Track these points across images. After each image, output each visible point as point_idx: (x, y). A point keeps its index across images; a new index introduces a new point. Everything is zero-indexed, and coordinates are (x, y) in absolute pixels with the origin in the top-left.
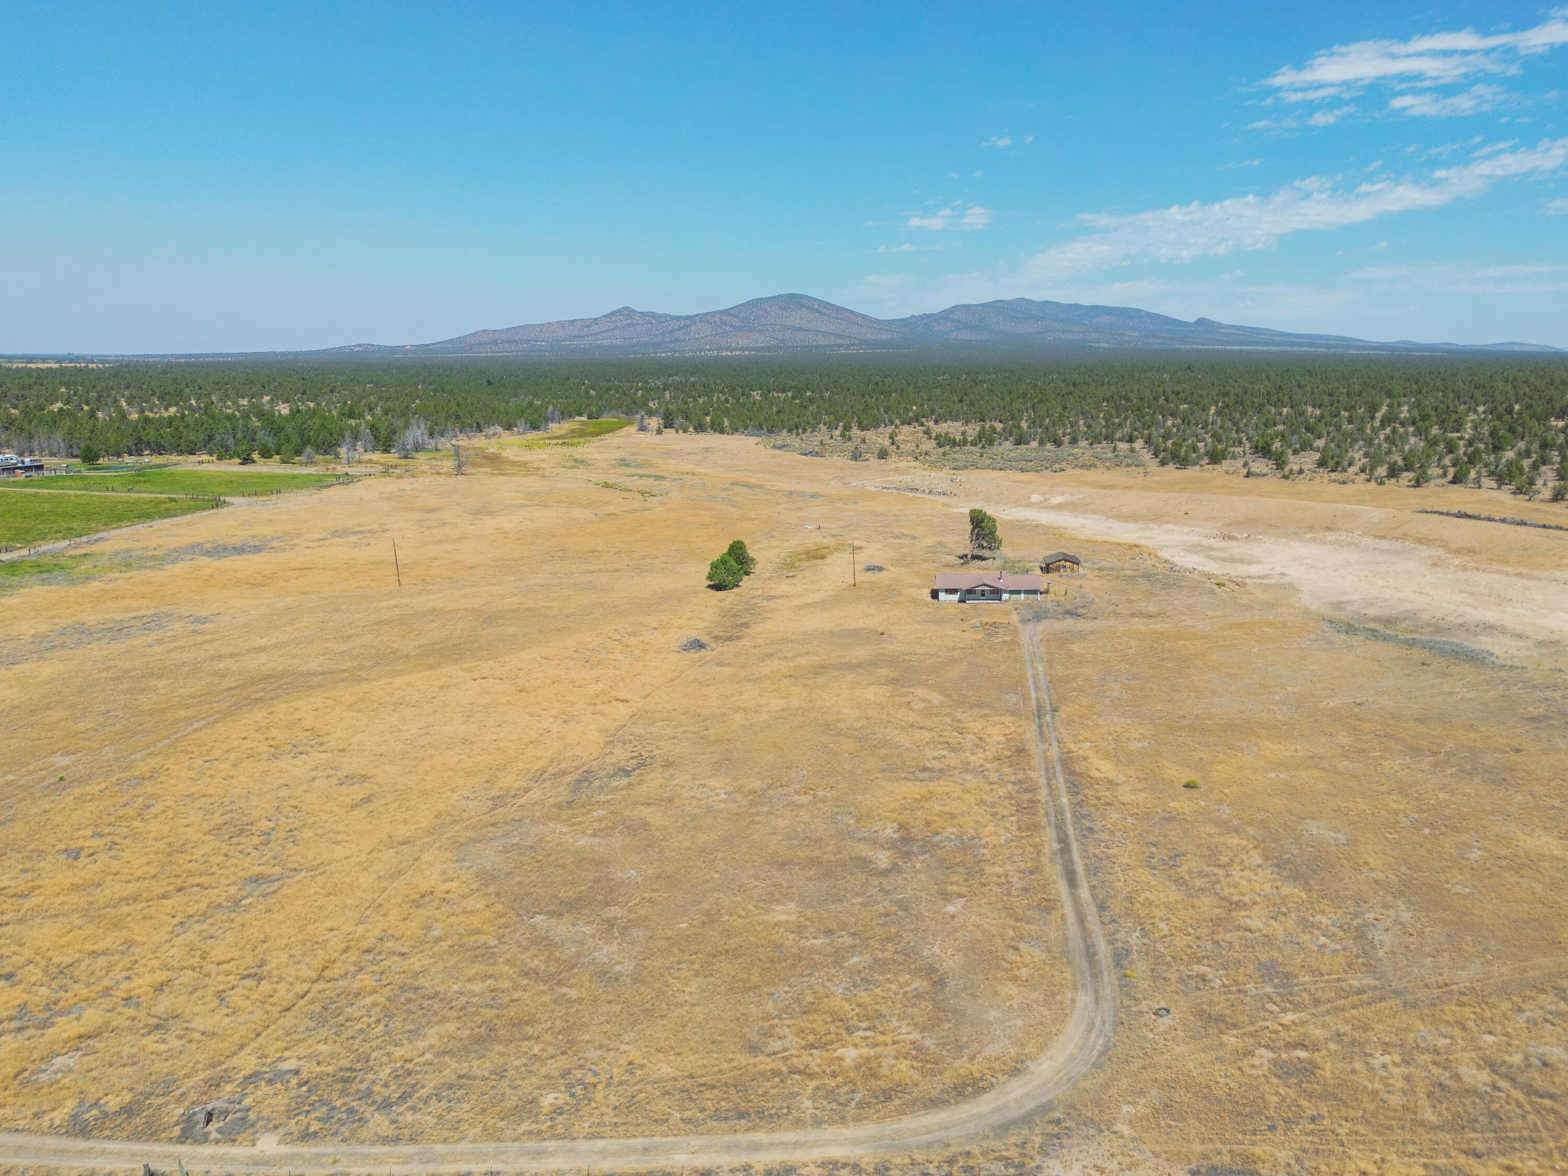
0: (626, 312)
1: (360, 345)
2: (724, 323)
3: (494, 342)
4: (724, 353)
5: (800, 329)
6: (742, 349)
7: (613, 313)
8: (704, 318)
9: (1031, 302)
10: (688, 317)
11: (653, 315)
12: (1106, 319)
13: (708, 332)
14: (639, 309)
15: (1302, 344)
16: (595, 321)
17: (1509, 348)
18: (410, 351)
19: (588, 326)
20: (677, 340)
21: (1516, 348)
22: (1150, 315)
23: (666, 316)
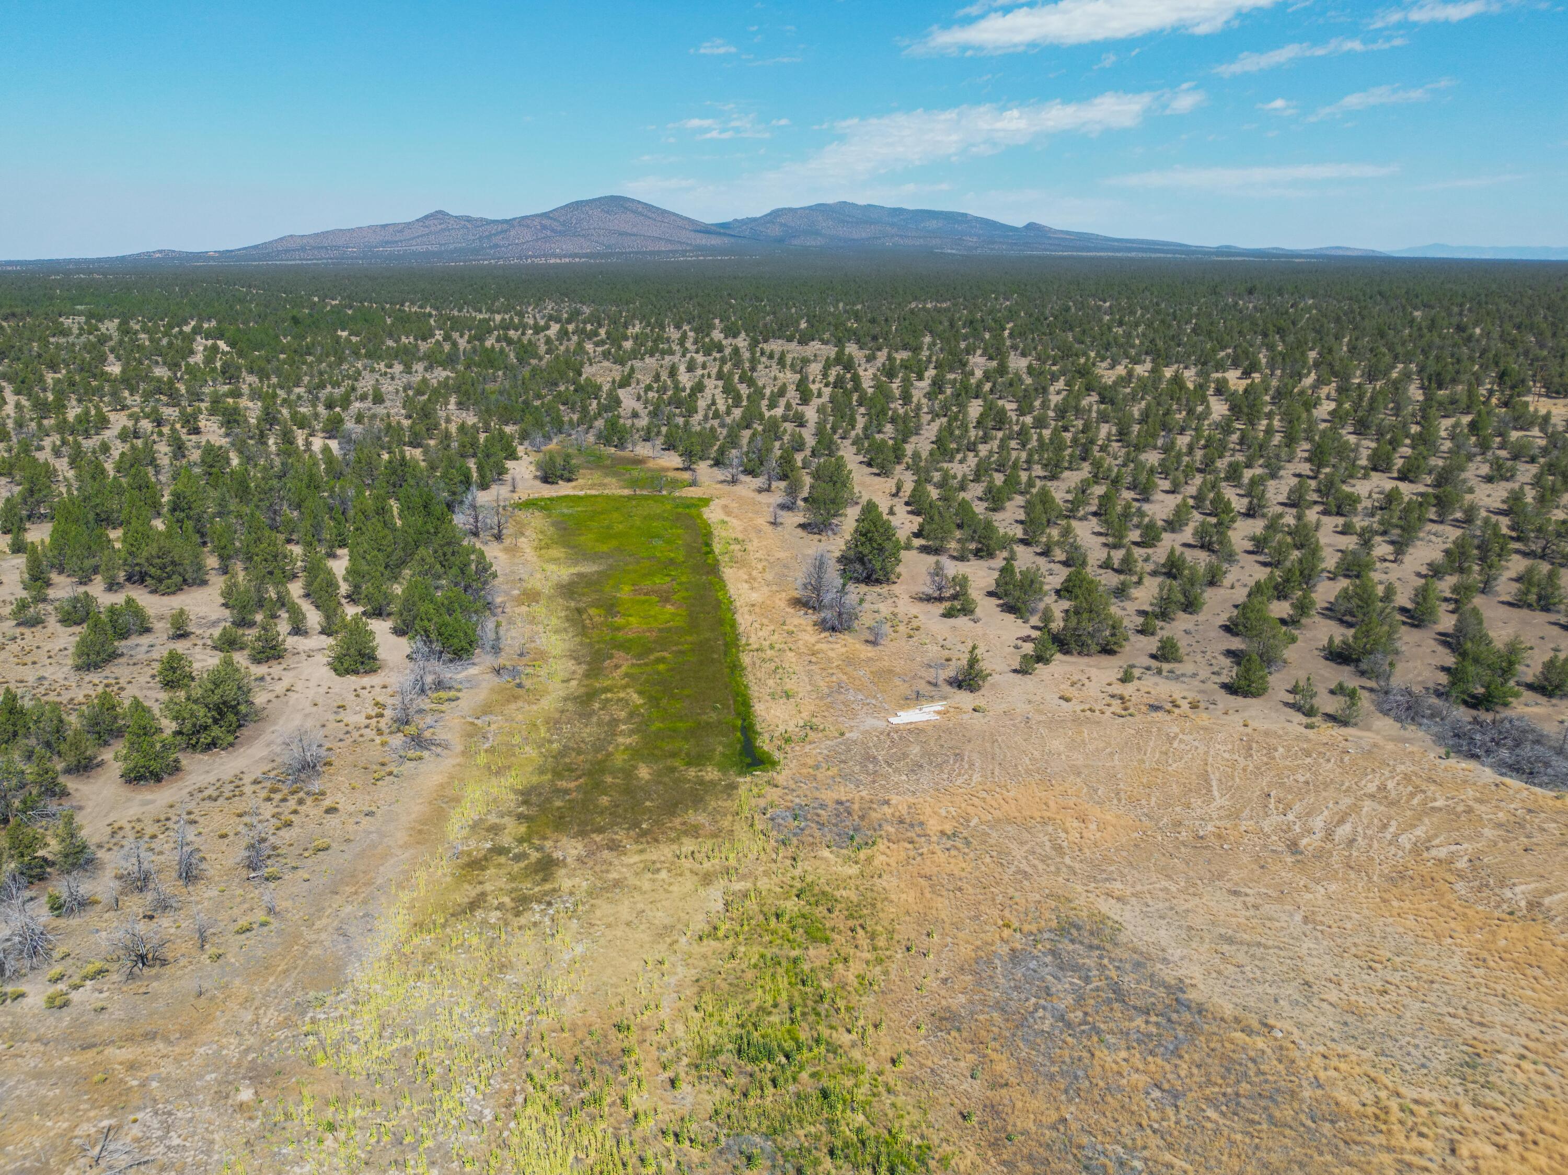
0: (439, 216)
1: (160, 252)
2: (544, 227)
3: (303, 249)
4: (552, 261)
5: (626, 234)
6: (570, 256)
7: (426, 217)
8: (523, 221)
9: (854, 205)
10: (505, 221)
11: (468, 219)
12: (933, 224)
13: (529, 238)
14: (454, 212)
15: (1130, 250)
16: (408, 225)
17: (1333, 253)
18: (212, 258)
19: (401, 231)
20: (496, 246)
21: (1341, 253)
22: (977, 219)
23: (482, 219)
